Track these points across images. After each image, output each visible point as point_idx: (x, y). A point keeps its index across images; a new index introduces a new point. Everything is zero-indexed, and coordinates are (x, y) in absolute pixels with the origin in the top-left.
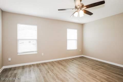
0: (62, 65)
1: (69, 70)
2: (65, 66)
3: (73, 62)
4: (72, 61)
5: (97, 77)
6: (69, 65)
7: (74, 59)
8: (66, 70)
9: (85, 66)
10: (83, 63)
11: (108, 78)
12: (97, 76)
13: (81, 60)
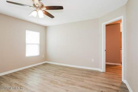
0: (16, 78)
1: (26, 83)
2: (21, 79)
3: (34, 71)
4: (32, 70)
5: (58, 83)
6: (27, 76)
7: (35, 67)
8: (21, 84)
9: (47, 74)
10: (46, 70)
11: (68, 80)
12: (59, 81)
13: (43, 68)
